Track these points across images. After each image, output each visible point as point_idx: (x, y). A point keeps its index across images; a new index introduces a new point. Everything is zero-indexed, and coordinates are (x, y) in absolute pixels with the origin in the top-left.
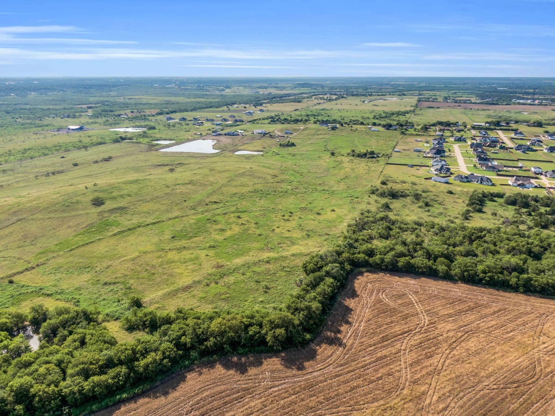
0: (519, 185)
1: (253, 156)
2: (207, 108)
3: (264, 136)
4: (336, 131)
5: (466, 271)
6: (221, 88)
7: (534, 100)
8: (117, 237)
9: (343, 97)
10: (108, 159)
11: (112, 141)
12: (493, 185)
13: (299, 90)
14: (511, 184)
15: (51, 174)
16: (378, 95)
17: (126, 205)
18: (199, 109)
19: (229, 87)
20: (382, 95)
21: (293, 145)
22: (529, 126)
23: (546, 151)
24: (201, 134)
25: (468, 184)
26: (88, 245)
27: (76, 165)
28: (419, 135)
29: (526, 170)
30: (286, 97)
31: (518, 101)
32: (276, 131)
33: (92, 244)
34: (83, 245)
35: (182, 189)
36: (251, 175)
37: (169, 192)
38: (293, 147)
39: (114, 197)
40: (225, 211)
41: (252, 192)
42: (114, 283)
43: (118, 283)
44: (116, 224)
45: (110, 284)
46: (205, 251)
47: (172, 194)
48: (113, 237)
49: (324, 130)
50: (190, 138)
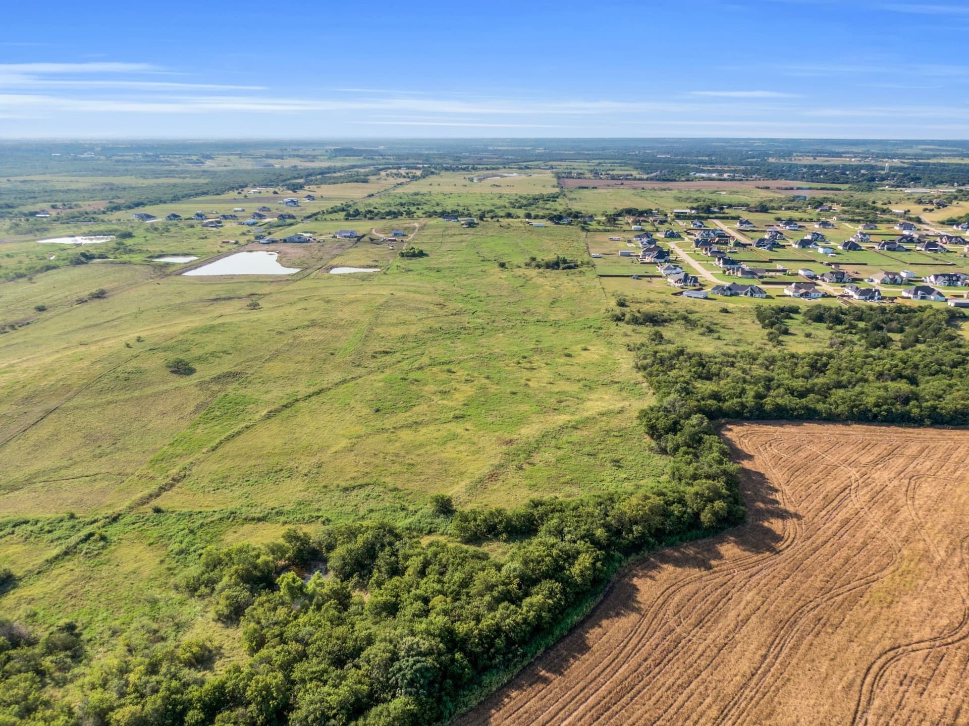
0: (802, 295)
1: (370, 275)
2: (197, 195)
3: (358, 240)
4: (477, 229)
5: (853, 407)
6: (194, 158)
7: (721, 172)
8: (277, 420)
9: (432, 173)
10: (100, 295)
11: (67, 262)
12: (768, 297)
13: (343, 160)
14: (791, 294)
15: (7, 329)
16: (487, 169)
17: (237, 369)
18: (183, 197)
19: (209, 157)
20: (493, 169)
21: (421, 254)
22: (750, 211)
23: (797, 246)
24: (236, 243)
25: (734, 298)
26: (236, 438)
27: (41, 309)
28: (608, 231)
29: (793, 275)
30: (329, 173)
31: (697, 175)
32: (373, 232)
33: (242, 436)
34: (228, 439)
35: (309, 335)
36: (401, 306)
37: (290, 341)
38: (425, 258)
39: (200, 357)
40: (417, 365)
41: (429, 332)
42: (361, 486)
43: (368, 485)
44: (252, 401)
45: (354, 488)
46: (453, 424)
47: (299, 345)
48: (269, 421)
49: (455, 227)
50: (221, 250)
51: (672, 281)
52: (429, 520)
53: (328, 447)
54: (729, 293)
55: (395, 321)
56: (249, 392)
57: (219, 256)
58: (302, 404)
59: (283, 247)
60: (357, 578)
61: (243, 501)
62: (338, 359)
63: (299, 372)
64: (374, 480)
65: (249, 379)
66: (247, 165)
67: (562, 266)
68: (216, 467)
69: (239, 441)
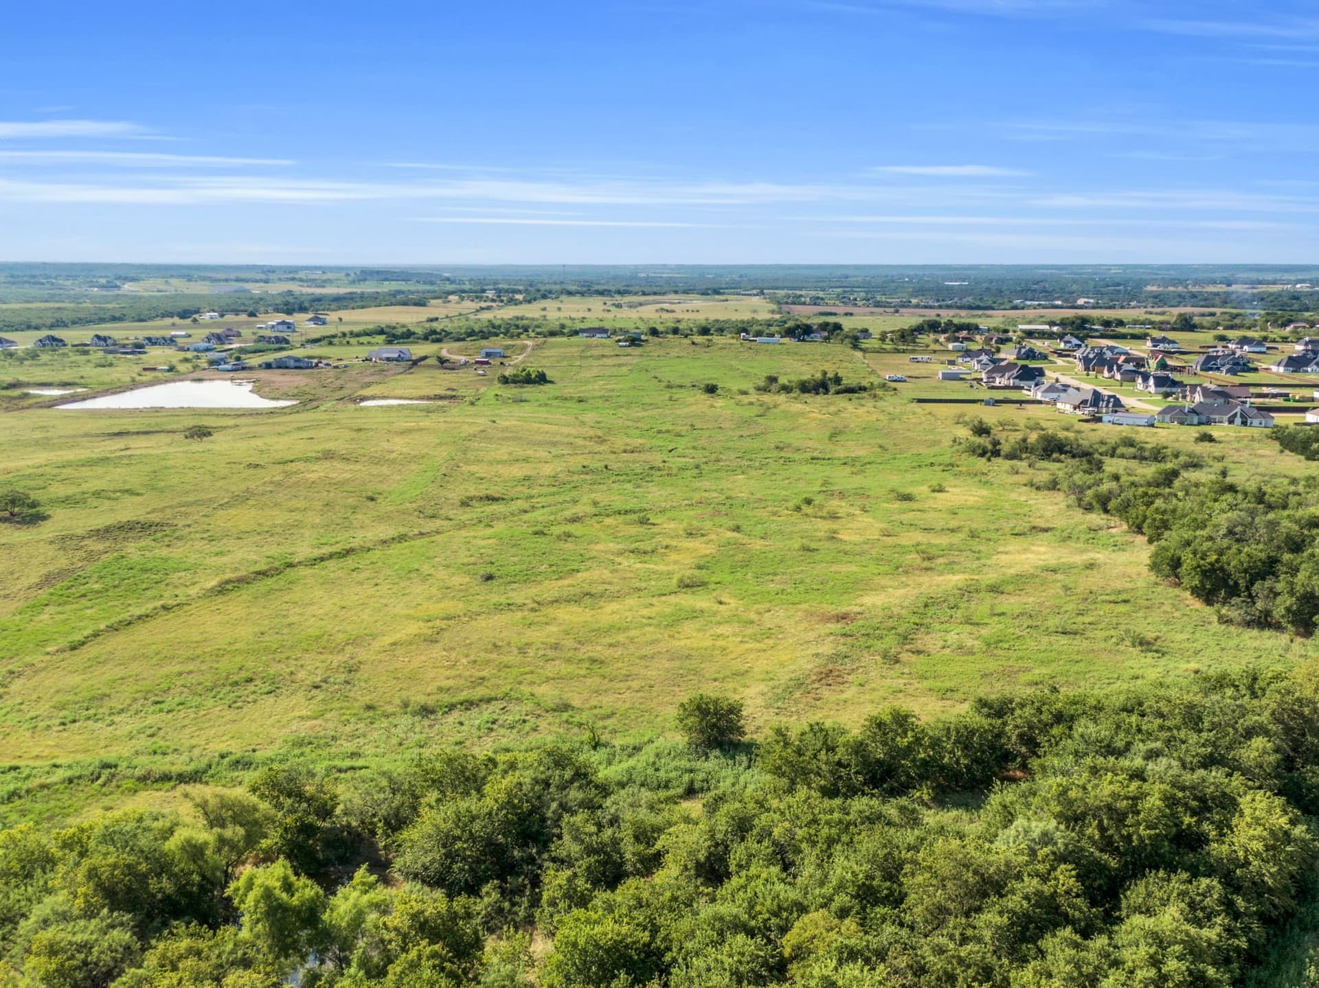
3: (415, 364)
4: (650, 346)
6: (103, 281)
9: (545, 297)
17: (153, 518)
19: (131, 280)
21: (543, 380)
23: (1282, 369)
24: (171, 370)
26: (135, 627)
28: (905, 351)
29: (1304, 400)
31: (1029, 303)
32: (444, 354)
33: (150, 625)
34: (114, 629)
35: (318, 471)
36: (515, 439)
37: (278, 478)
38: (550, 386)
39: (67, 498)
40: (568, 514)
41: (582, 473)
42: (469, 705)
43: (489, 700)
44: (183, 566)
45: (451, 707)
46: (681, 596)
47: (297, 484)
48: (220, 599)
49: (603, 346)
50: (138, 378)
51: (1068, 408)
52: (684, 763)
53: (374, 637)
54: (1196, 420)
55: (505, 457)
56: (178, 552)
57: (134, 385)
58: (303, 571)
59: (264, 375)
60: (495, 896)
61: (143, 742)
62: (384, 506)
63: (298, 525)
64: (506, 689)
65: (177, 534)
66: (201, 289)
67: (833, 388)
68: (77, 679)
69: (142, 633)
